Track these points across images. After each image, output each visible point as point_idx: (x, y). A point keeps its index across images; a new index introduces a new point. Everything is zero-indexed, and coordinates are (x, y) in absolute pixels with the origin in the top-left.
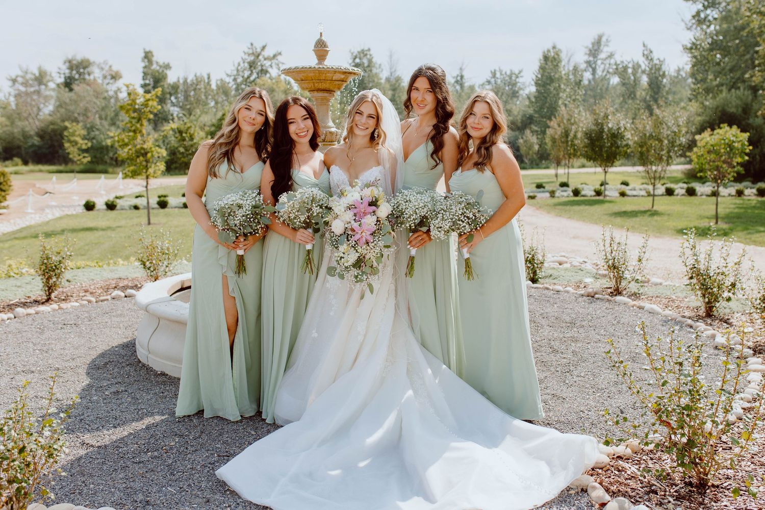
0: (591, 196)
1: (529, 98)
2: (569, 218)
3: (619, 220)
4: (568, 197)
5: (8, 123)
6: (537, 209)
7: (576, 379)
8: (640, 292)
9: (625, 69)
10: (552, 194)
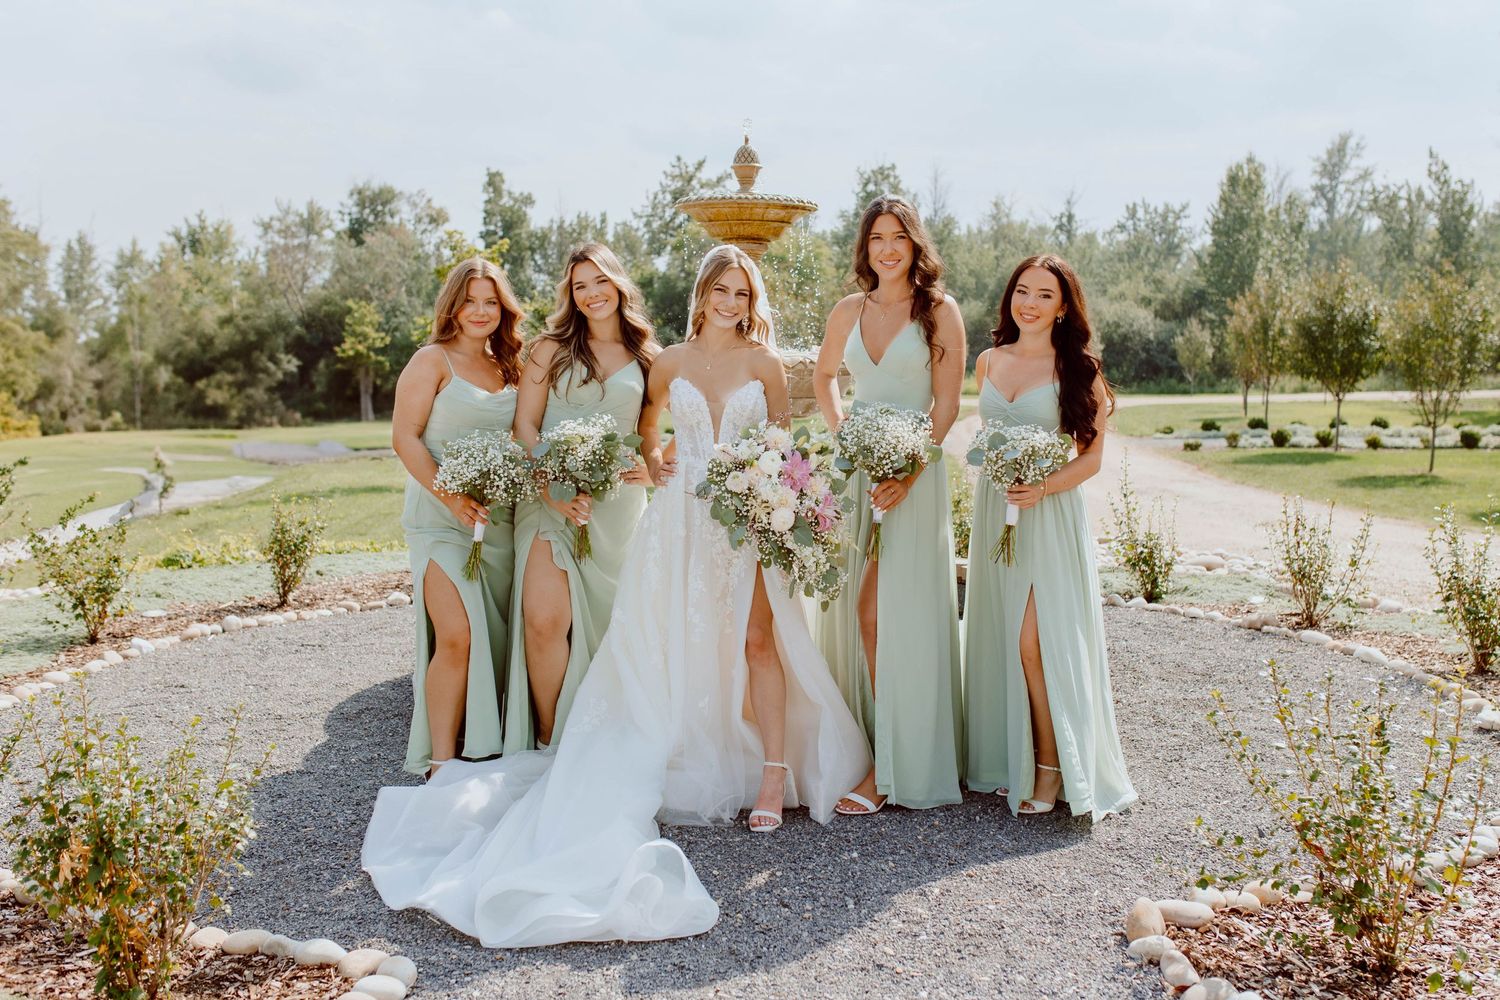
0: (1310, 447)
1: (1199, 258)
2: (1261, 487)
3: (1358, 493)
4: (1263, 447)
5: (252, 301)
6: (1200, 469)
7: (1188, 772)
8: (1352, 624)
9: (1391, 202)
10: (1233, 441)
